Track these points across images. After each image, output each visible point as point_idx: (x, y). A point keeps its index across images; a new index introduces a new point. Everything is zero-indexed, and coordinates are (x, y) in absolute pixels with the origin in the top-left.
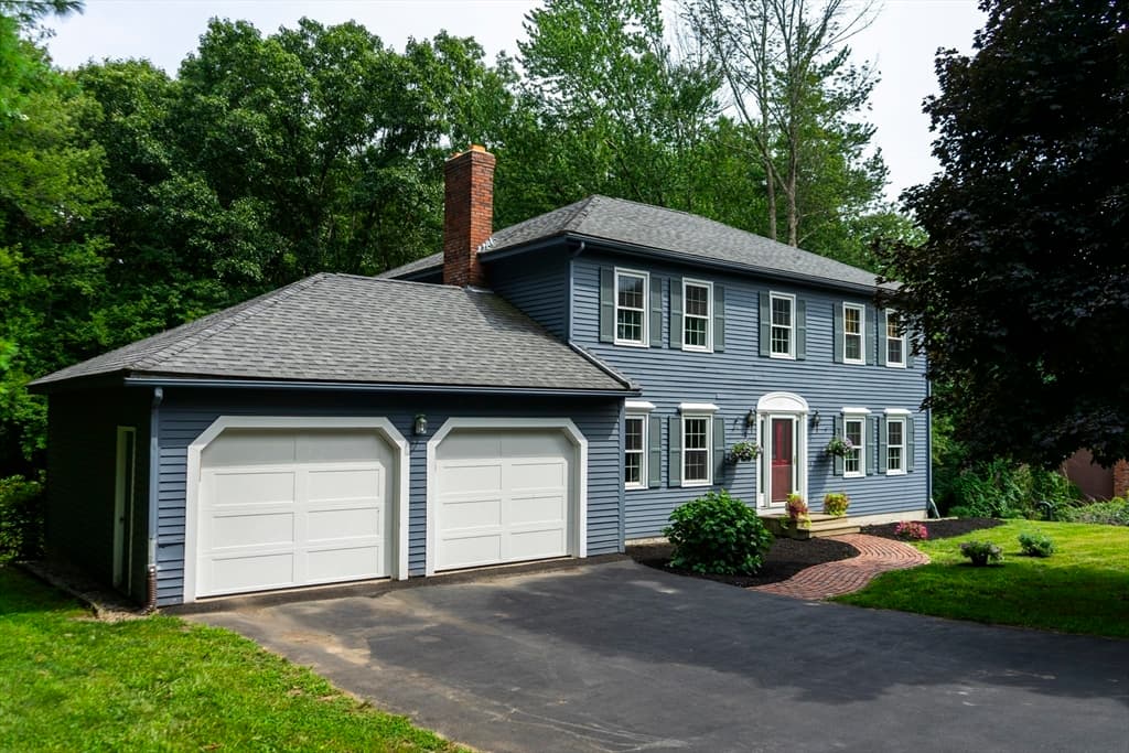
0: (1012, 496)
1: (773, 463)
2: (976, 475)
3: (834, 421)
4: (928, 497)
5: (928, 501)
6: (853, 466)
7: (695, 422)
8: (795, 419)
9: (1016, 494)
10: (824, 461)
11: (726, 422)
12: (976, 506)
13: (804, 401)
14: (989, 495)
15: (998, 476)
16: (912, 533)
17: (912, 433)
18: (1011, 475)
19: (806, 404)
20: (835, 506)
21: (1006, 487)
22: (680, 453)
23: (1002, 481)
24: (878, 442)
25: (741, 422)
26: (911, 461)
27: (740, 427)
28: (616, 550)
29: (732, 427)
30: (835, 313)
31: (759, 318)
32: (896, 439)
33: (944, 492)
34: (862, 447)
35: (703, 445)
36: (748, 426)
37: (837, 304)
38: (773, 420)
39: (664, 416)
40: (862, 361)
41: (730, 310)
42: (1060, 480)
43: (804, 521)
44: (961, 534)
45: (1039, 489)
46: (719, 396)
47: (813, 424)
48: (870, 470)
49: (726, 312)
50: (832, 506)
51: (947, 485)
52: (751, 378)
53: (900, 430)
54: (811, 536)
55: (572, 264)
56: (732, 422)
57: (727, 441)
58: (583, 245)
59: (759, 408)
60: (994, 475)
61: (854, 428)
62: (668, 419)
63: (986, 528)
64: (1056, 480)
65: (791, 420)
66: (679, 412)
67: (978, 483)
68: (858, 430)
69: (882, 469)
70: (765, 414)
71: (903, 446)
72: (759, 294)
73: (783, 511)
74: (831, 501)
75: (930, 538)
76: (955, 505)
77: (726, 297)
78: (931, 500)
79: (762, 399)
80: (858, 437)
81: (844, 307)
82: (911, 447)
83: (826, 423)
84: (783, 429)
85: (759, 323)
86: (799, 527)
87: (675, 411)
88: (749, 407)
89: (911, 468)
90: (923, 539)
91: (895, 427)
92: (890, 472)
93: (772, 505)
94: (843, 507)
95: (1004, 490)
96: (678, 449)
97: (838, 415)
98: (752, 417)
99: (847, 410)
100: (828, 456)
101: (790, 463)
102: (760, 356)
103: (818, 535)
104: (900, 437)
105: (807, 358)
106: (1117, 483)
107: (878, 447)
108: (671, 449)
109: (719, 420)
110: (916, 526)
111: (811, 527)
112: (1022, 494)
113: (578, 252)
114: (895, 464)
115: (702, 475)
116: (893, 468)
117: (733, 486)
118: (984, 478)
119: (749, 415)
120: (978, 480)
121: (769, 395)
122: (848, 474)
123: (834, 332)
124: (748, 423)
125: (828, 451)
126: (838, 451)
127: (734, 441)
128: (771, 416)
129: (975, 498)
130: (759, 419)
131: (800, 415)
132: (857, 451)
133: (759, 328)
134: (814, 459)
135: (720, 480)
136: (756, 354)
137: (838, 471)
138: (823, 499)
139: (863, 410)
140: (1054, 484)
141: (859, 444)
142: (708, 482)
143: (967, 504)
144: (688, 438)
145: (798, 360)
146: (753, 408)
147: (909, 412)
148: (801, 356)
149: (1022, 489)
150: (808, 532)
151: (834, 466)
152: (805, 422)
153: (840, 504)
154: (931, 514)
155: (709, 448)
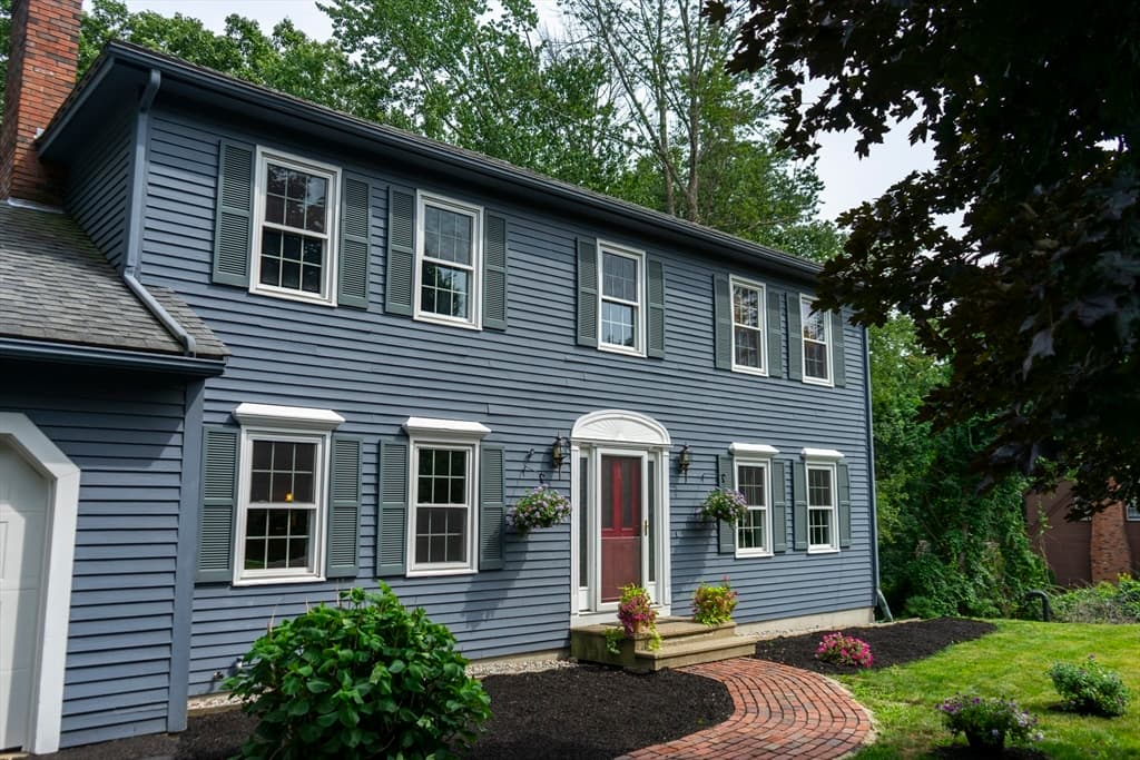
0: (981, 583)
1: (604, 533)
2: (936, 557)
3: (717, 463)
4: (875, 588)
5: (875, 593)
6: (751, 539)
7: (442, 454)
8: (646, 458)
9: (985, 578)
10: (700, 529)
11: (507, 456)
12: (940, 596)
13: (661, 427)
14: (953, 581)
15: (962, 558)
16: (845, 657)
17: (845, 488)
18: (979, 556)
19: (666, 434)
20: (710, 607)
21: (973, 571)
22: (404, 511)
23: (967, 563)
24: (793, 501)
25: (539, 458)
26: (846, 532)
27: (537, 467)
28: (159, 727)
29: (521, 466)
30: (717, 290)
31: (576, 281)
32: (821, 496)
33: (898, 579)
34: (766, 507)
35: (459, 497)
36: (554, 466)
37: (718, 277)
38: (604, 457)
39: (367, 439)
40: (763, 371)
41: (518, 260)
42: (1037, 561)
43: (649, 638)
44: (929, 653)
45: (1012, 573)
46: (493, 409)
47: (679, 466)
48: (781, 546)
49: (509, 262)
50: (707, 609)
51: (901, 569)
52: (562, 382)
53: (827, 483)
54: (658, 666)
55: (143, 124)
56: (522, 457)
57: (509, 492)
58: (156, 76)
59: (573, 436)
60: (958, 555)
61: (751, 476)
62: (379, 445)
63: (969, 640)
64: (1033, 561)
65: (639, 459)
66: (404, 434)
67: (938, 567)
68: (760, 480)
69: (799, 544)
70: (588, 446)
71: (833, 507)
72: (576, 241)
73: (614, 618)
74: (705, 599)
75: (877, 665)
76: (913, 595)
77: (509, 236)
78: (880, 592)
79: (581, 420)
80: (760, 492)
81: (731, 284)
82: (845, 509)
83: (700, 467)
84: (623, 473)
85: (576, 289)
86: (639, 649)
87: (396, 431)
88: (555, 433)
89: (846, 542)
90: (863, 667)
91: (820, 478)
92: (814, 549)
93: (602, 606)
94: (725, 608)
95: (971, 574)
96: (400, 504)
97: (723, 453)
98: (559, 451)
99: (738, 446)
100: (705, 522)
101: (638, 533)
102: (577, 346)
103: (672, 664)
104: (827, 493)
105: (667, 357)
106: (1094, 565)
107: (793, 507)
108: (384, 504)
109: (492, 454)
110: (851, 642)
111: (661, 650)
112: (992, 578)
113: (148, 97)
114: (820, 536)
115: (457, 554)
116: (818, 542)
117: (523, 575)
118: (947, 561)
119: (556, 445)
120: (939, 562)
121: (595, 414)
122: (742, 552)
123: (714, 320)
124: (554, 460)
125: (705, 513)
126: (721, 513)
127: (523, 490)
128: (601, 451)
129: (936, 586)
130: (576, 455)
131: (655, 450)
132: (758, 514)
133: (576, 298)
134: (684, 526)
135: (493, 562)
136: (571, 341)
137: (725, 547)
138: (693, 596)
139: (767, 448)
140: (1030, 566)
141: (761, 502)
142: (468, 567)
143: (929, 594)
144: (424, 484)
145: (649, 357)
146: (562, 434)
147: (841, 455)
148: (656, 352)
149: (991, 573)
150: (652, 659)
151: (718, 538)
152: (665, 464)
153: (719, 605)
154: (879, 614)
155: (471, 504)
